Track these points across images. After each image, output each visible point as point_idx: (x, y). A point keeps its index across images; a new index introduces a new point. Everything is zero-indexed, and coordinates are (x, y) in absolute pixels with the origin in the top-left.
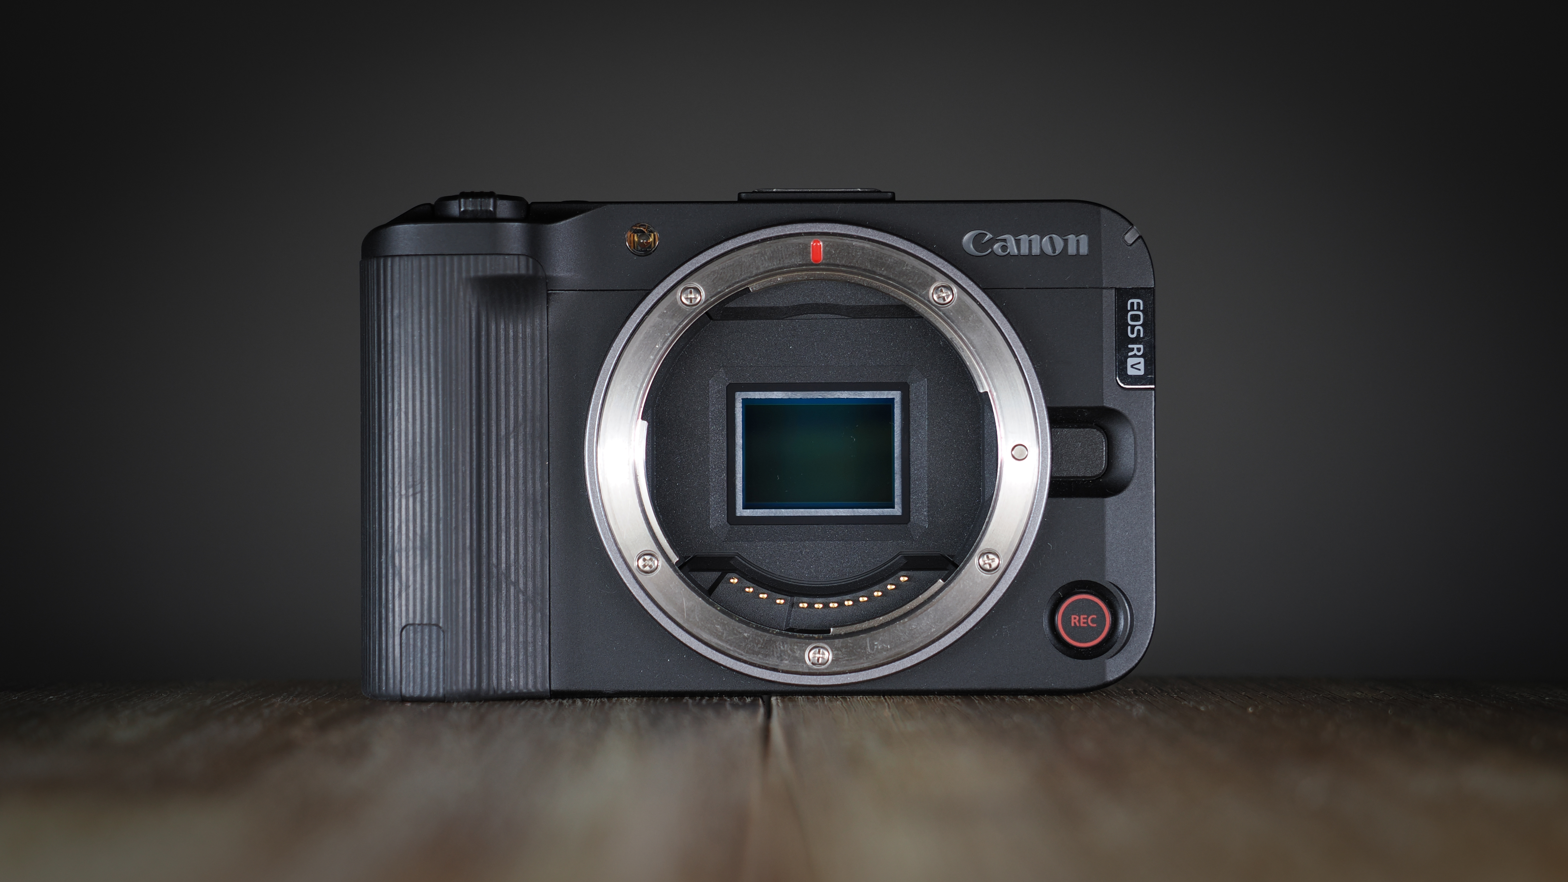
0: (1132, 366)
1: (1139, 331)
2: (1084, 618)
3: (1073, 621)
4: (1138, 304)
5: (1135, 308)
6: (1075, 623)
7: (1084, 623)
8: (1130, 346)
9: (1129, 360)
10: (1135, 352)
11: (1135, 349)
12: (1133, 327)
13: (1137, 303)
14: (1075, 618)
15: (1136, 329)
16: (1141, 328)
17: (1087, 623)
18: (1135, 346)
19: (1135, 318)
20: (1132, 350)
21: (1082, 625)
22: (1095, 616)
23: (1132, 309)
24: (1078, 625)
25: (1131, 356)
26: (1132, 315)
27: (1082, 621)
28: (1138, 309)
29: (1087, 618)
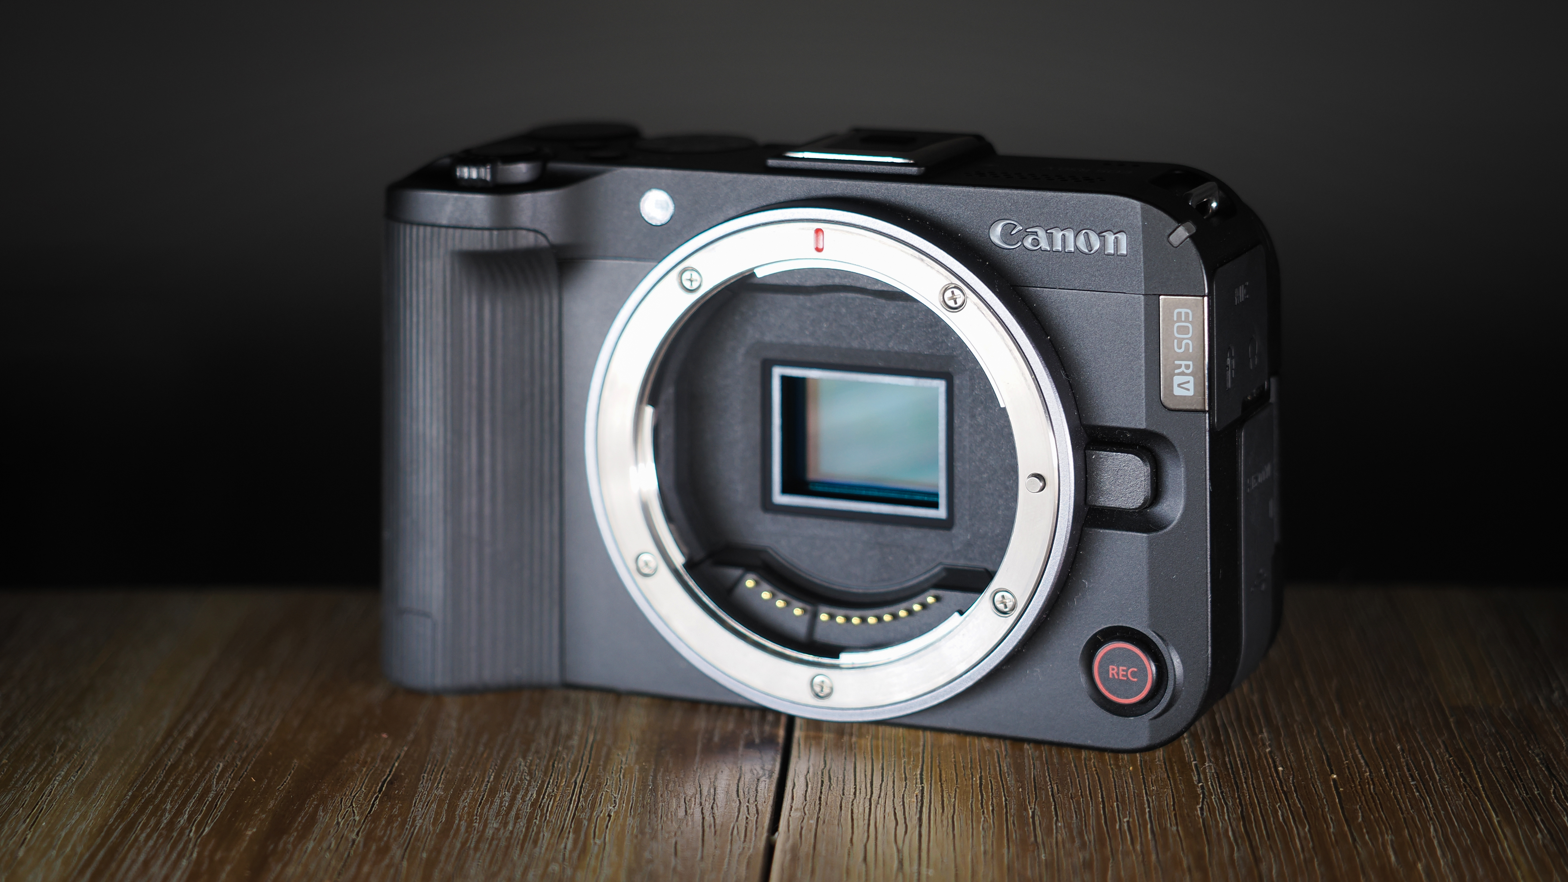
0: (1179, 385)
1: (1187, 344)
2: (1123, 670)
3: (1111, 672)
4: (1187, 314)
5: (1183, 319)
6: (1113, 674)
7: (1123, 675)
8: (1176, 362)
9: (1175, 378)
10: (1183, 369)
11: (1183, 366)
12: (1180, 341)
13: (1185, 312)
14: (1113, 669)
15: (1184, 342)
16: (1190, 342)
17: (1126, 676)
18: (1183, 363)
19: (1183, 330)
20: (1180, 366)
21: (1121, 678)
22: (1135, 670)
23: (1179, 319)
24: (1116, 677)
25: (1179, 374)
26: (1178, 327)
27: (1121, 673)
28: (1187, 320)
29: (1127, 671)
